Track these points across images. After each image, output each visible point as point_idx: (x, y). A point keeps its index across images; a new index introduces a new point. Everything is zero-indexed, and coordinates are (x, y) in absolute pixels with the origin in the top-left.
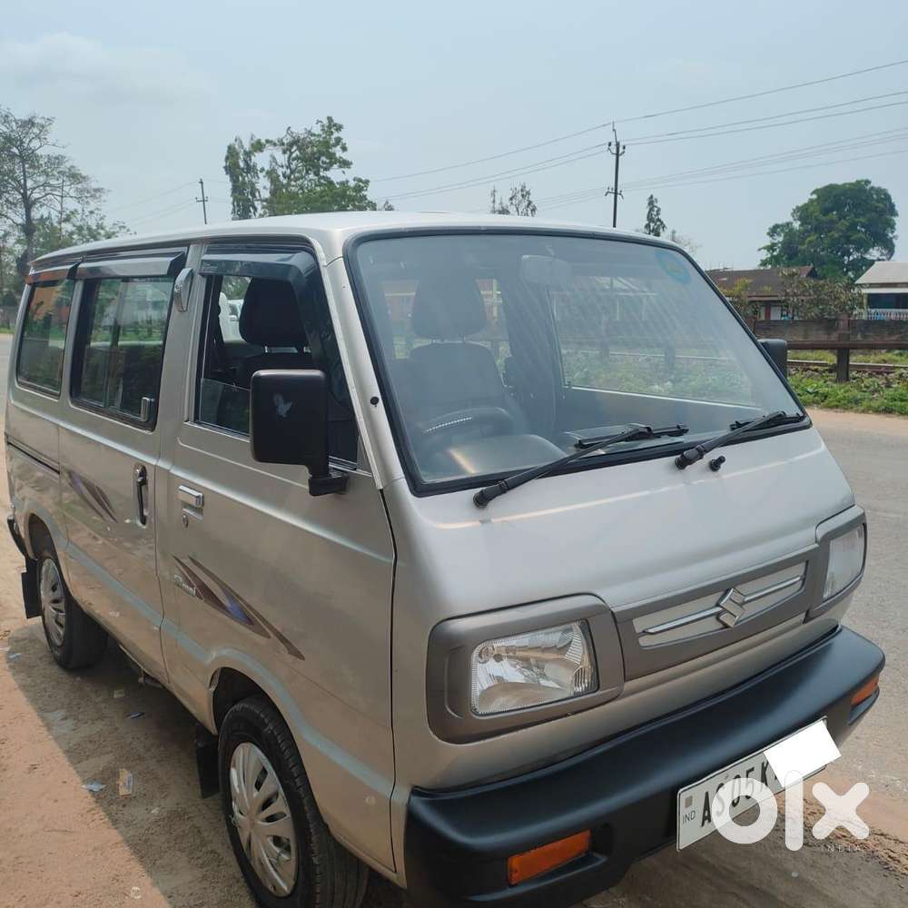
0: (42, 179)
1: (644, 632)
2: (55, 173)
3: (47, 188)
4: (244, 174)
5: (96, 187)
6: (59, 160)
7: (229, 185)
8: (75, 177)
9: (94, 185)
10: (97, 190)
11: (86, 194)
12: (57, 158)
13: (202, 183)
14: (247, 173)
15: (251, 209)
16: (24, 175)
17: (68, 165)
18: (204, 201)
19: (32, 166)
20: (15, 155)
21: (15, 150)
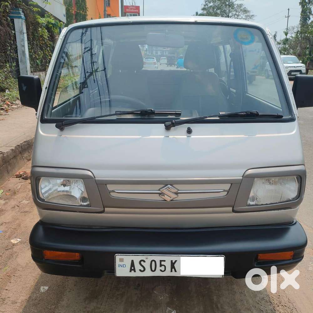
0: (234, 13)
1: (113, 191)
2: (239, 10)
3: (236, 16)
4: (307, 4)
5: (252, 14)
6: (240, 6)
7: (301, 10)
8: (245, 11)
9: (251, 14)
10: (253, 16)
11: (248, 17)
12: (240, 5)
13: (289, 10)
14: (308, 4)
15: (308, 19)
16: (229, 12)
17: (243, 7)
18: (288, 17)
19: (232, 8)
20: (227, 4)
21: (227, 3)
